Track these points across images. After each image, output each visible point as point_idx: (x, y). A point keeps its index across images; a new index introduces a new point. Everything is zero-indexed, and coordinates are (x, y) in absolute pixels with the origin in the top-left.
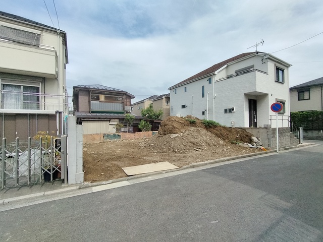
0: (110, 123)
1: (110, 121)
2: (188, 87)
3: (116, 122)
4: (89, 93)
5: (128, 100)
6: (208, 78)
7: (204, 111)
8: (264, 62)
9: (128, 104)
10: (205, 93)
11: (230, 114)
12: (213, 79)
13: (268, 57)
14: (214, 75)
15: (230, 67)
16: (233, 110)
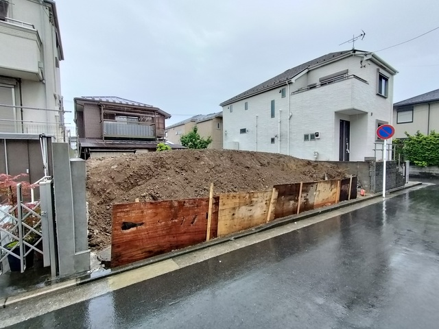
1: (134, 152)
4: (100, 109)
5: (161, 121)
6: (281, 89)
7: (273, 137)
8: (363, 65)
9: (161, 126)
10: (277, 112)
11: (313, 142)
12: (289, 90)
13: (370, 57)
14: (289, 84)
15: (311, 73)
16: (317, 136)
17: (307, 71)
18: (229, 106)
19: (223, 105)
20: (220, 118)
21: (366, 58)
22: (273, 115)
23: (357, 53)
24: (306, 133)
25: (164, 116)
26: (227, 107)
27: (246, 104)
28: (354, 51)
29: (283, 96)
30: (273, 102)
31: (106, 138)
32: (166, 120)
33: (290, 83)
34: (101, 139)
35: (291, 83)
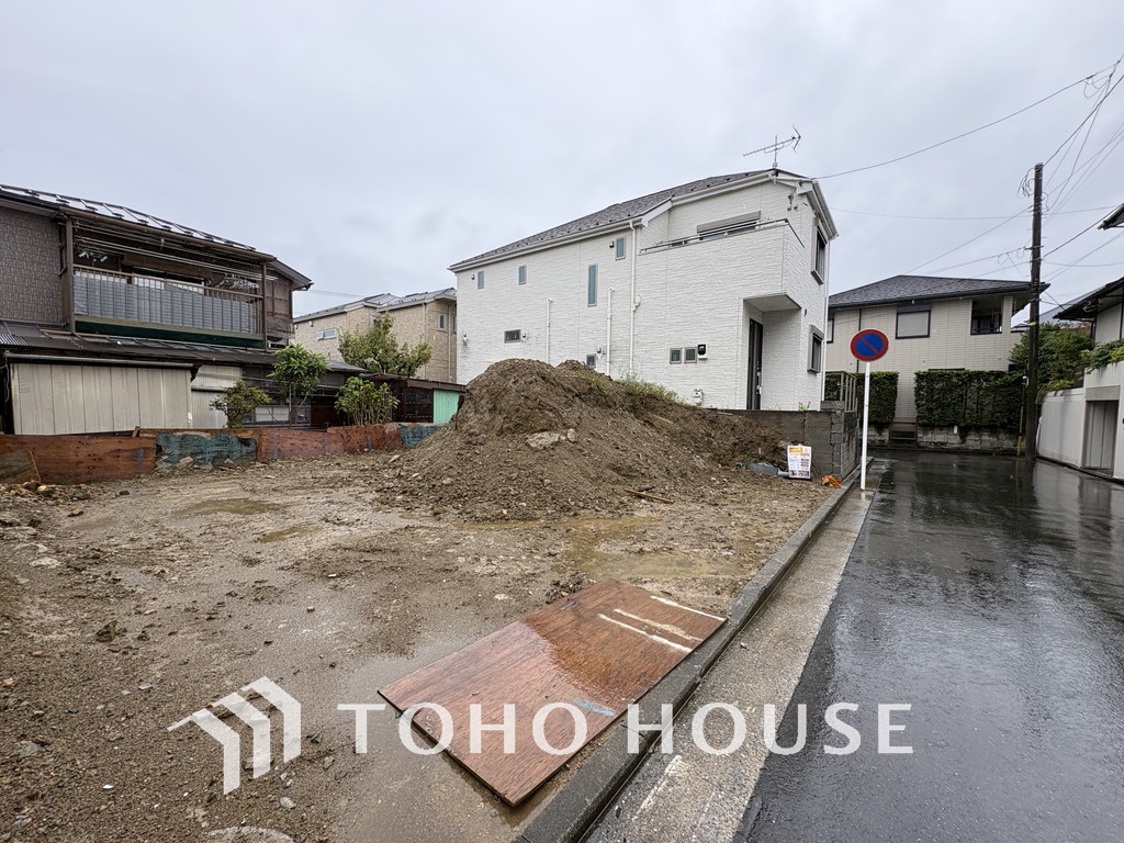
0: (199, 382)
1: (194, 372)
2: (533, 264)
3: (227, 380)
4: (62, 232)
5: (279, 295)
6: (614, 238)
7: (592, 353)
8: (794, 204)
9: (280, 308)
10: (602, 292)
11: (691, 366)
12: (634, 242)
13: (808, 188)
14: (636, 227)
15: (679, 213)
16: (702, 352)
17: (668, 205)
18: (475, 273)
19: (458, 269)
20: (447, 304)
21: (800, 191)
22: (592, 300)
23: (781, 176)
24: (676, 346)
25: (291, 281)
26: (470, 274)
27: (522, 270)
28: (777, 172)
29: (620, 254)
30: (593, 270)
31: (84, 327)
32: (295, 294)
33: (638, 227)
34: (66, 327)
35: (641, 227)
